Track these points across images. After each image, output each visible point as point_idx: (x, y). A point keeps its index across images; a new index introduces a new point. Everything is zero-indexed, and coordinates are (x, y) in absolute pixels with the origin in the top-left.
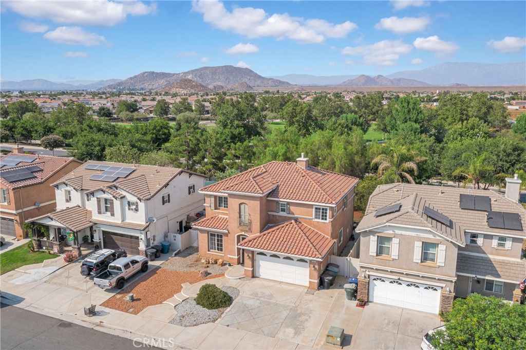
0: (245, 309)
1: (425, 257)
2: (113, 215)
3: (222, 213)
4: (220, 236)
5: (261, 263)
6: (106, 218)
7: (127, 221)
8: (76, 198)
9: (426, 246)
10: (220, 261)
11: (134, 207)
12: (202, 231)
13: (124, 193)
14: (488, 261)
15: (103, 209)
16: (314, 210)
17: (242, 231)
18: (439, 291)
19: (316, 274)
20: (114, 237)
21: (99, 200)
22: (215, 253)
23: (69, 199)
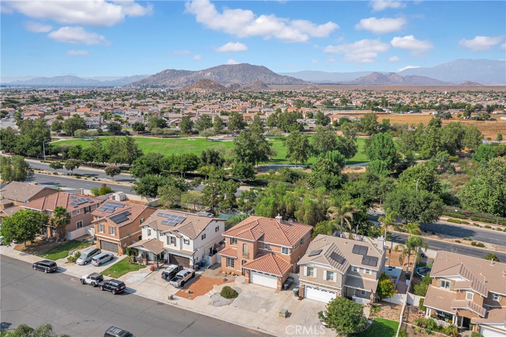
0: (244, 299)
1: (328, 278)
2: (175, 245)
3: (234, 247)
4: (233, 259)
5: (254, 275)
7: (183, 249)
8: (154, 234)
9: (329, 273)
10: (233, 273)
11: (187, 242)
12: (223, 256)
13: (182, 235)
14: (361, 280)
15: (170, 242)
16: (282, 248)
17: (244, 258)
18: (336, 294)
19: (280, 283)
20: (175, 257)
21: (168, 237)
22: (230, 268)
23: (149, 234)
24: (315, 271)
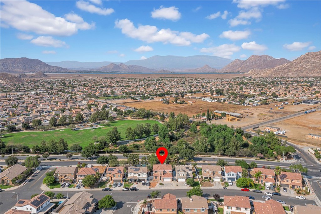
0: (165, 185)
1: (183, 175)
3: (156, 173)
4: (157, 177)
5: (164, 179)
6: (140, 177)
7: (144, 177)
8: (133, 174)
9: (184, 174)
10: (158, 180)
12: (154, 176)
13: (143, 173)
14: (190, 175)
16: (169, 171)
17: (160, 175)
18: (185, 179)
19: (171, 179)
20: (141, 179)
21: (138, 174)
23: (131, 175)
24: (180, 175)
